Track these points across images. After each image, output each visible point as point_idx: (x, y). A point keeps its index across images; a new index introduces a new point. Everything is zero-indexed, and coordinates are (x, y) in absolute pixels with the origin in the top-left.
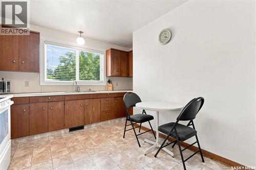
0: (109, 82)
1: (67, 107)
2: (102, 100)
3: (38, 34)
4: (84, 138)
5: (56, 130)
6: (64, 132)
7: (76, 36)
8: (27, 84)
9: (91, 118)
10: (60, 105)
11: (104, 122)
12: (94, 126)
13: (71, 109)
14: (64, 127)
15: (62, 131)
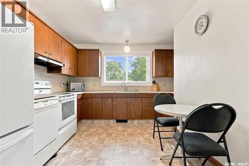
0: (154, 82)
1: (114, 103)
2: (143, 99)
3: (98, 50)
4: (122, 129)
5: (107, 119)
6: (113, 122)
7: (124, 45)
8: (94, 85)
9: (133, 114)
10: (110, 100)
11: (146, 120)
12: (136, 122)
13: (118, 105)
14: (112, 118)
15: (112, 121)
